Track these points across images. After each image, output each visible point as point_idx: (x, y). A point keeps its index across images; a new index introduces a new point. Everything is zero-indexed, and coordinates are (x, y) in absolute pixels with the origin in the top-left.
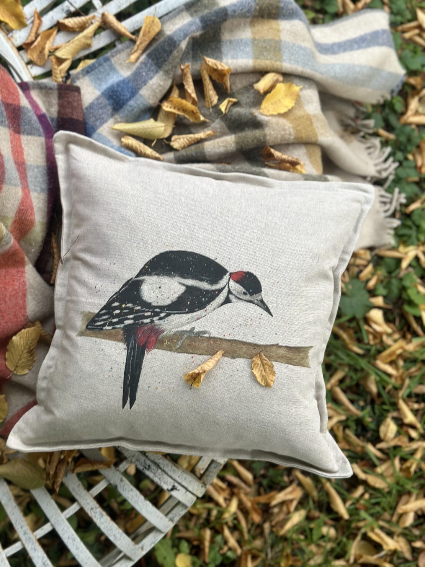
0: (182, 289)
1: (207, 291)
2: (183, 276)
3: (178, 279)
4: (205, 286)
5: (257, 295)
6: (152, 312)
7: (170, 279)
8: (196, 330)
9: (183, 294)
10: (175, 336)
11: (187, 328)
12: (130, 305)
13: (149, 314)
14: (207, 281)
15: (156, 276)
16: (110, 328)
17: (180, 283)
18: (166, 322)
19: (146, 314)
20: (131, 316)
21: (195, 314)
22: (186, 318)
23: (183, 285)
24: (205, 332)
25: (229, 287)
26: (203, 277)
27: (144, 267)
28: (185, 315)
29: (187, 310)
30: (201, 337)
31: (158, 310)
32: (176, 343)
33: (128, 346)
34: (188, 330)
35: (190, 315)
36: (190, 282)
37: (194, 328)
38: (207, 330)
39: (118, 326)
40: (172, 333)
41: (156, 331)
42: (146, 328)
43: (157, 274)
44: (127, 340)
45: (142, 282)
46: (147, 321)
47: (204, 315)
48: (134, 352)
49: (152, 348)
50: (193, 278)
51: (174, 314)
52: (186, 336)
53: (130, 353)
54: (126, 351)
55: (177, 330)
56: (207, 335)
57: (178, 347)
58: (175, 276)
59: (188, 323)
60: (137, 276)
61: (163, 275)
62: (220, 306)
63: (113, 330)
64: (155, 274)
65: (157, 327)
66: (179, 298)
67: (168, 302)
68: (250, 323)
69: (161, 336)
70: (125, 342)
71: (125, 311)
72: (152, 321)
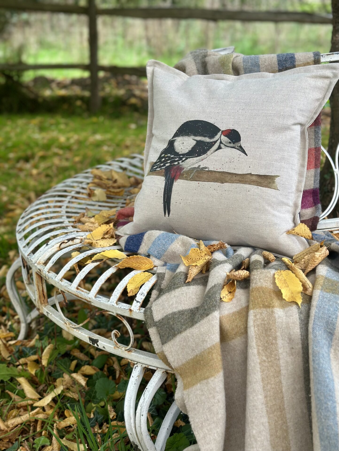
0: (195, 142)
1: (208, 143)
2: (195, 135)
3: (193, 137)
4: (207, 140)
5: (238, 143)
6: (179, 158)
7: (189, 138)
8: (201, 167)
9: (194, 146)
10: (190, 171)
11: (196, 166)
12: (169, 155)
13: (177, 159)
14: (208, 137)
15: (182, 137)
16: (159, 169)
17: (193, 139)
18: (185, 163)
19: (176, 160)
20: (169, 161)
21: (200, 157)
22: (196, 160)
23: (195, 140)
24: (206, 168)
25: (220, 140)
26: (207, 135)
27: (176, 132)
28: (195, 158)
29: (196, 155)
30: (204, 170)
31: (181, 156)
32: (190, 175)
33: (166, 178)
34: (197, 167)
35: (198, 158)
36: (199, 138)
37: (200, 166)
38: (207, 166)
39: (163, 168)
40: (188, 169)
41: (180, 169)
42: (175, 167)
43: (182, 136)
44: (166, 175)
45: (174, 141)
46: (176, 163)
47: (205, 157)
48: (169, 181)
49: (177, 179)
50: (200, 136)
51: (189, 158)
52: (195, 170)
53: (167, 182)
54: (165, 181)
55: (191, 167)
56: (207, 170)
57: (191, 177)
58: (191, 135)
59: (197, 163)
60: (172, 138)
61: (186, 135)
62: (215, 151)
63: (160, 170)
64: (181, 136)
65: (181, 166)
66: (193, 148)
67: (187, 151)
68: (232, 161)
69: (182, 172)
70: (165, 177)
71: (167, 159)
72: (179, 163)
